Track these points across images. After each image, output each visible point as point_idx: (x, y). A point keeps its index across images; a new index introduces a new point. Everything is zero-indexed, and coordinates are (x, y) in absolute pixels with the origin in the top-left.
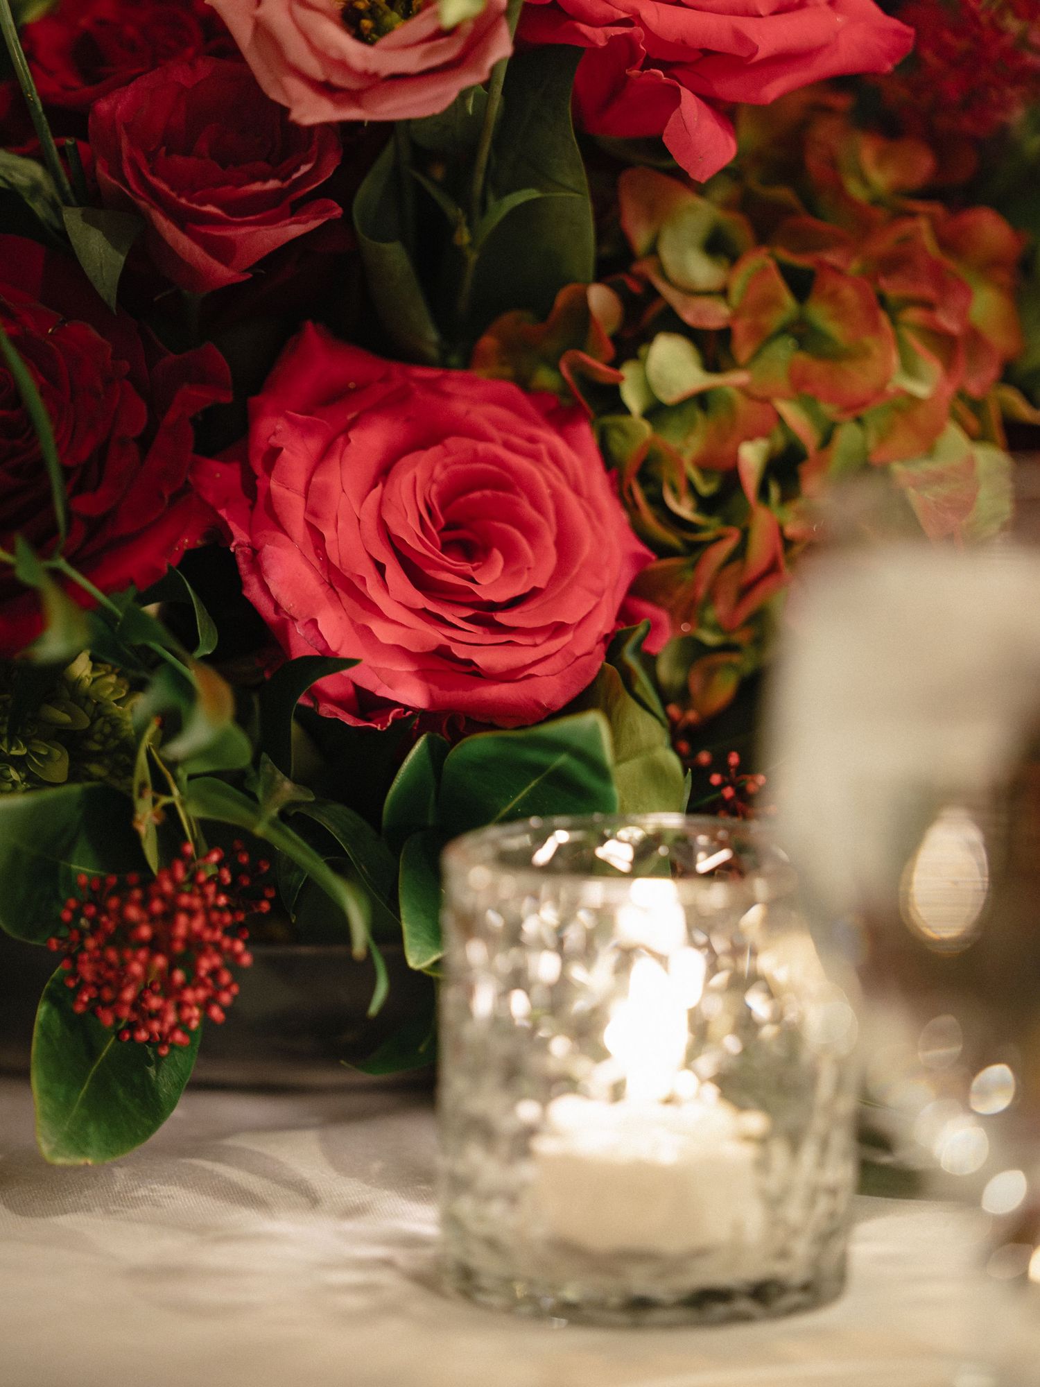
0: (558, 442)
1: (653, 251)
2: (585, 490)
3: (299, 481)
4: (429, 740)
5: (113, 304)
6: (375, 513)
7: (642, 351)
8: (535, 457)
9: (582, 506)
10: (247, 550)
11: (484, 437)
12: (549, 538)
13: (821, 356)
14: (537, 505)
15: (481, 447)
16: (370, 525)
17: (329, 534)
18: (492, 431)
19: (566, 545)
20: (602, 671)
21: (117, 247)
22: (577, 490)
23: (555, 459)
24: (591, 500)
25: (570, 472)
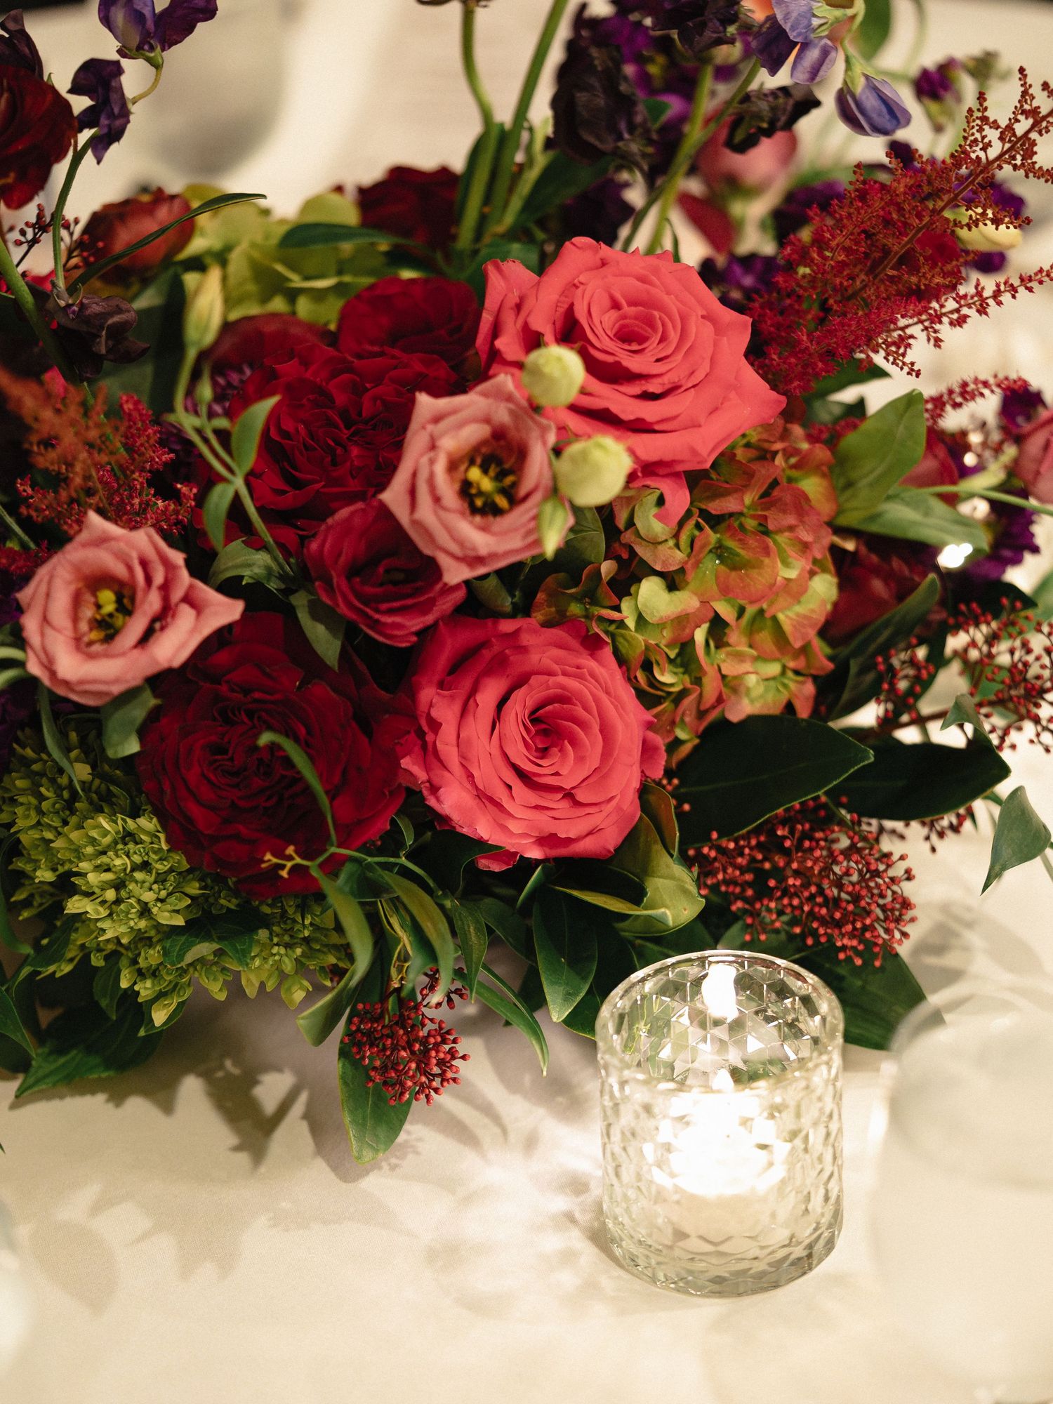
0: (592, 664)
1: (631, 523)
2: (612, 691)
3: (452, 739)
4: (543, 868)
5: (336, 668)
6: (498, 746)
7: (633, 590)
8: (580, 677)
9: (612, 703)
10: (427, 784)
11: (550, 673)
12: (596, 728)
13: (734, 568)
14: (586, 709)
15: (552, 680)
16: (496, 752)
17: (476, 773)
18: (556, 668)
19: (606, 732)
20: (641, 818)
21: (334, 634)
22: (608, 693)
23: (593, 675)
24: (617, 698)
25: (602, 681)
